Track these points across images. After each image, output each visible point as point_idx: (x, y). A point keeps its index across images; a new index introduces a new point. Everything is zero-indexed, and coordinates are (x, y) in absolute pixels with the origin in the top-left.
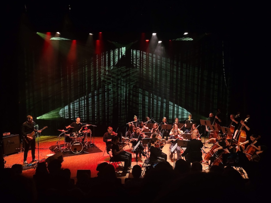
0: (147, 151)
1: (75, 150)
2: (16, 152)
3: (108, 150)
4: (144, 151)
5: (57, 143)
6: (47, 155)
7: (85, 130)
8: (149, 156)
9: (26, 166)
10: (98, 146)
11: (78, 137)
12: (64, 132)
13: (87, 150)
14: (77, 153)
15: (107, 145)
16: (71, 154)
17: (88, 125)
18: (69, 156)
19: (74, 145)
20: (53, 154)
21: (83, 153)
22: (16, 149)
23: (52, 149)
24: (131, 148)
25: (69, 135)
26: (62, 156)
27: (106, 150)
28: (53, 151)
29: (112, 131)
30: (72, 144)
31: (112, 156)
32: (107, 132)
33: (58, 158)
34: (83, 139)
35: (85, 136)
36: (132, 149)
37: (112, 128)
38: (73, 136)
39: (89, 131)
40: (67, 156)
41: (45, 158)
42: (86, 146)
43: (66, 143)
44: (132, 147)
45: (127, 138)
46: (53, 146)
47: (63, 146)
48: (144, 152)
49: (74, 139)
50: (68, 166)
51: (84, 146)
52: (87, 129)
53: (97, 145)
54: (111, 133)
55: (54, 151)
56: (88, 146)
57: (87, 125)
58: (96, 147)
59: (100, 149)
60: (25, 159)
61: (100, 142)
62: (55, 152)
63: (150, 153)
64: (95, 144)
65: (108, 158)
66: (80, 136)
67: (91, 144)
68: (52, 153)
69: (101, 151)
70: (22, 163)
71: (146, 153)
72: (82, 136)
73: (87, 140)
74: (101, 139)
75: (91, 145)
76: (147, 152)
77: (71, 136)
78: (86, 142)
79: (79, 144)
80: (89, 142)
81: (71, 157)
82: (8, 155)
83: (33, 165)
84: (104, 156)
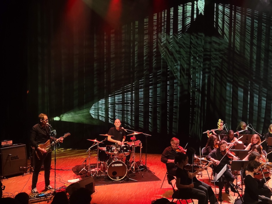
0: (239, 183)
1: (114, 174)
2: (21, 173)
3: (170, 179)
4: (234, 183)
5: (86, 161)
6: (69, 181)
7: (131, 141)
8: (243, 193)
9: (34, 197)
10: (153, 170)
11: (120, 152)
12: (96, 143)
13: (133, 176)
14: (118, 179)
16: (107, 180)
17: (137, 134)
18: (104, 184)
19: (113, 165)
20: (77, 180)
21: (127, 180)
22: (21, 168)
23: (77, 171)
24: (210, 176)
25: (105, 149)
26: (92, 183)
27: (166, 178)
28: (78, 175)
29: (178, 145)
30: (109, 163)
31: (176, 188)
32: (169, 147)
33: (86, 186)
34: (128, 157)
36: (213, 179)
38: (111, 151)
39: (139, 143)
40: (101, 184)
41: (66, 185)
42: (132, 168)
43: (99, 162)
44: (212, 175)
45: (203, 159)
46: (78, 166)
47: (94, 167)
48: (234, 186)
49: (113, 156)
50: (102, 201)
51: (129, 168)
52: (135, 140)
53: (152, 168)
54: (177, 149)
55: (81, 174)
56: (136, 169)
57: (135, 133)
58: (150, 171)
59: (157, 175)
60: (34, 186)
61: (156, 164)
62: (82, 176)
63: (244, 187)
64: (147, 166)
65: (169, 191)
66: (124, 152)
67: (142, 165)
68: (76, 177)
69: (158, 179)
70: (28, 192)
71: (237, 186)
72: (126, 151)
73: (135, 158)
74: (158, 158)
75: (141, 167)
76: (239, 186)
77: (108, 150)
78: (133, 162)
79: (121, 165)
80: (138, 163)
81: (106, 186)
82: (8, 177)
83: (45, 196)
84: (162, 188)
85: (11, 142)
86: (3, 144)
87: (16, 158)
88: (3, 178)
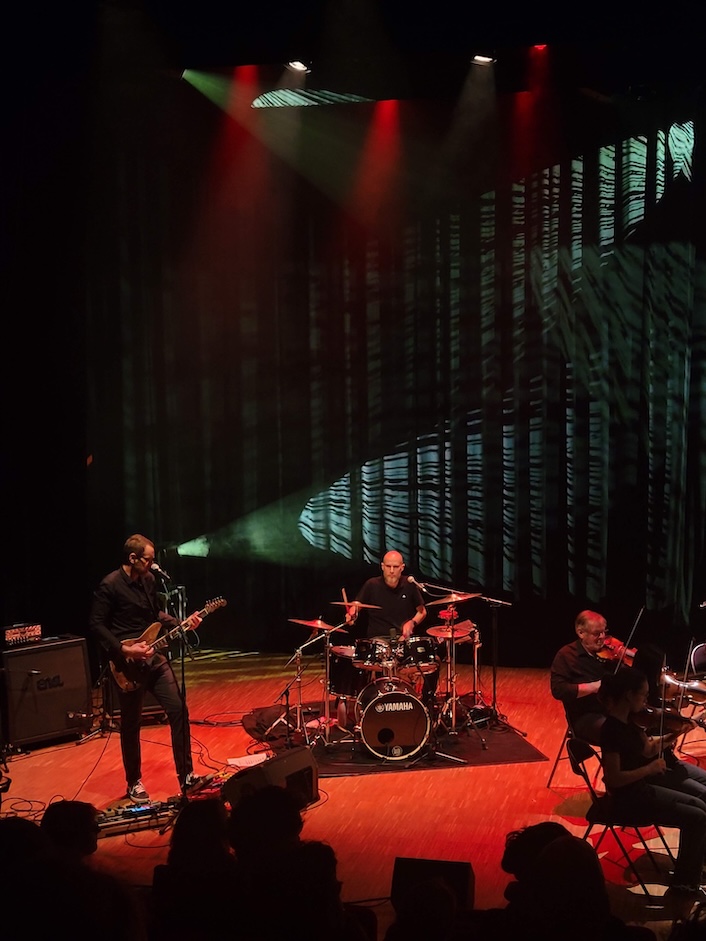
1: (385, 739)
2: (71, 735)
3: (578, 754)
5: (287, 693)
6: (231, 761)
7: (442, 622)
9: (117, 814)
10: (520, 723)
12: (321, 631)
13: (451, 746)
14: (398, 756)
15: (572, 718)
16: (361, 760)
17: (460, 599)
18: (352, 772)
19: (380, 709)
20: (260, 758)
21: (428, 760)
22: (71, 716)
23: (258, 728)
25: (350, 651)
26: (310, 768)
27: (565, 754)
28: (261, 740)
29: (602, 636)
30: (365, 701)
32: (573, 644)
33: (287, 778)
35: (441, 663)
37: (602, 620)
38: (373, 660)
39: (468, 630)
40: (340, 772)
41: (220, 774)
42: (447, 719)
43: (333, 697)
46: (260, 712)
47: (316, 715)
49: (379, 674)
50: (342, 830)
51: (436, 720)
52: (457, 622)
53: (514, 718)
54: (600, 651)
55: (271, 739)
56: (460, 718)
57: (455, 598)
58: (508, 729)
59: (532, 743)
61: (530, 702)
62: (276, 743)
64: (500, 710)
65: (576, 797)
66: (416, 662)
67: (479, 707)
68: (255, 748)
69: (539, 757)
72: (424, 658)
73: (455, 683)
74: (539, 685)
75: (478, 714)
77: (361, 656)
78: (449, 695)
79: (409, 706)
80: (468, 700)
81: (359, 778)
83: (151, 812)
84: (551, 786)
85: (37, 630)
86: (11, 636)
87: (56, 682)
88: (14, 752)
